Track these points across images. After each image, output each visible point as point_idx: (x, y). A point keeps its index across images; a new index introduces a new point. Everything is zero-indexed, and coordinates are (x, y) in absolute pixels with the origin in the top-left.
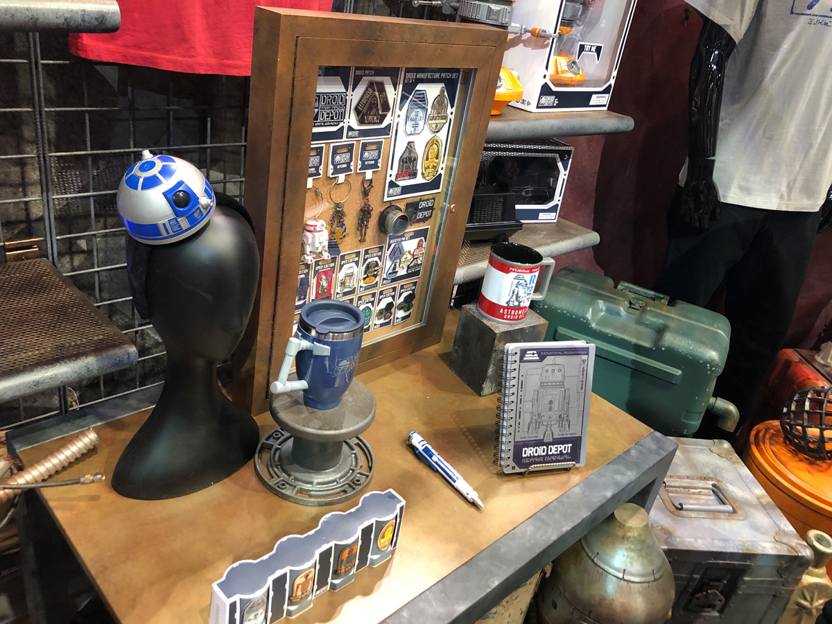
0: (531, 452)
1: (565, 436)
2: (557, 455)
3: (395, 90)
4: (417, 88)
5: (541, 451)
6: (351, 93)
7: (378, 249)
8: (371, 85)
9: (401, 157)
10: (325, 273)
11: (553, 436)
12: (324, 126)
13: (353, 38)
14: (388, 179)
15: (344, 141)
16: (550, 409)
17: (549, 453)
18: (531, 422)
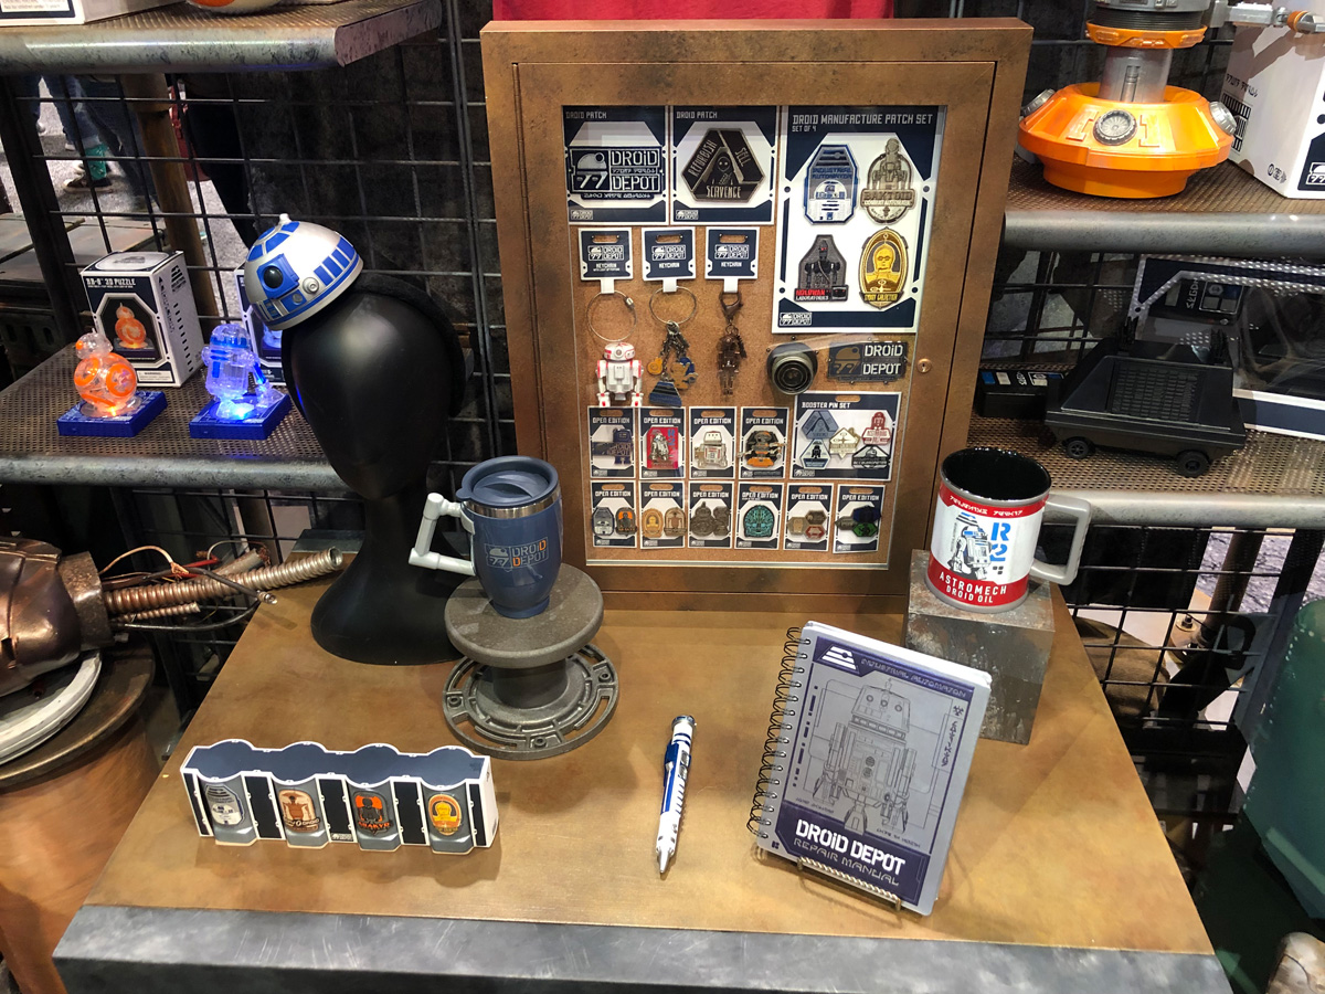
0: (816, 835)
1: (892, 839)
2: (869, 866)
3: (772, 145)
4: (823, 142)
5: (834, 841)
6: (673, 148)
7: (774, 414)
8: (711, 135)
9: (802, 261)
10: (664, 431)
11: (865, 827)
12: (622, 199)
13: (624, 59)
14: (778, 297)
15: (669, 224)
16: (868, 773)
17: (853, 854)
18: (824, 780)
